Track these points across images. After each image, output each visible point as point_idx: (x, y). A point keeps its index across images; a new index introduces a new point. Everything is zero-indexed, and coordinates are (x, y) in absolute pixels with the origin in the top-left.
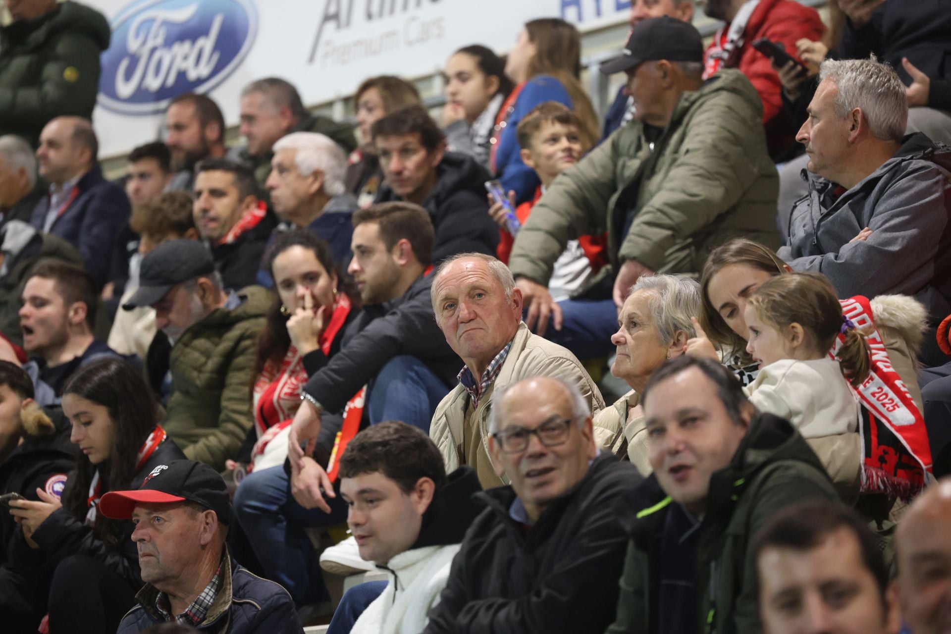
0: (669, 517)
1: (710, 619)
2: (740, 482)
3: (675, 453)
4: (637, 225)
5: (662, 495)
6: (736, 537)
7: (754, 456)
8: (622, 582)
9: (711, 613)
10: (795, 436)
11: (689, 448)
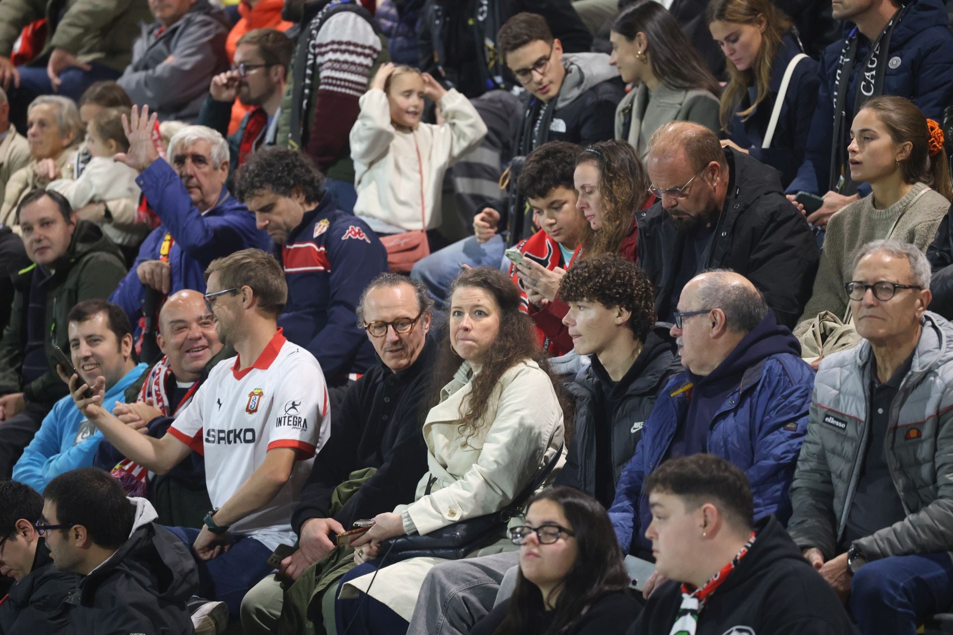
0: (35, 274)
1: (52, 328)
2: (73, 260)
3: (39, 241)
4: (62, 25)
5: (31, 263)
6: (70, 291)
7: (80, 247)
8: (13, 305)
9: (53, 325)
10: (103, 238)
11: (47, 238)
